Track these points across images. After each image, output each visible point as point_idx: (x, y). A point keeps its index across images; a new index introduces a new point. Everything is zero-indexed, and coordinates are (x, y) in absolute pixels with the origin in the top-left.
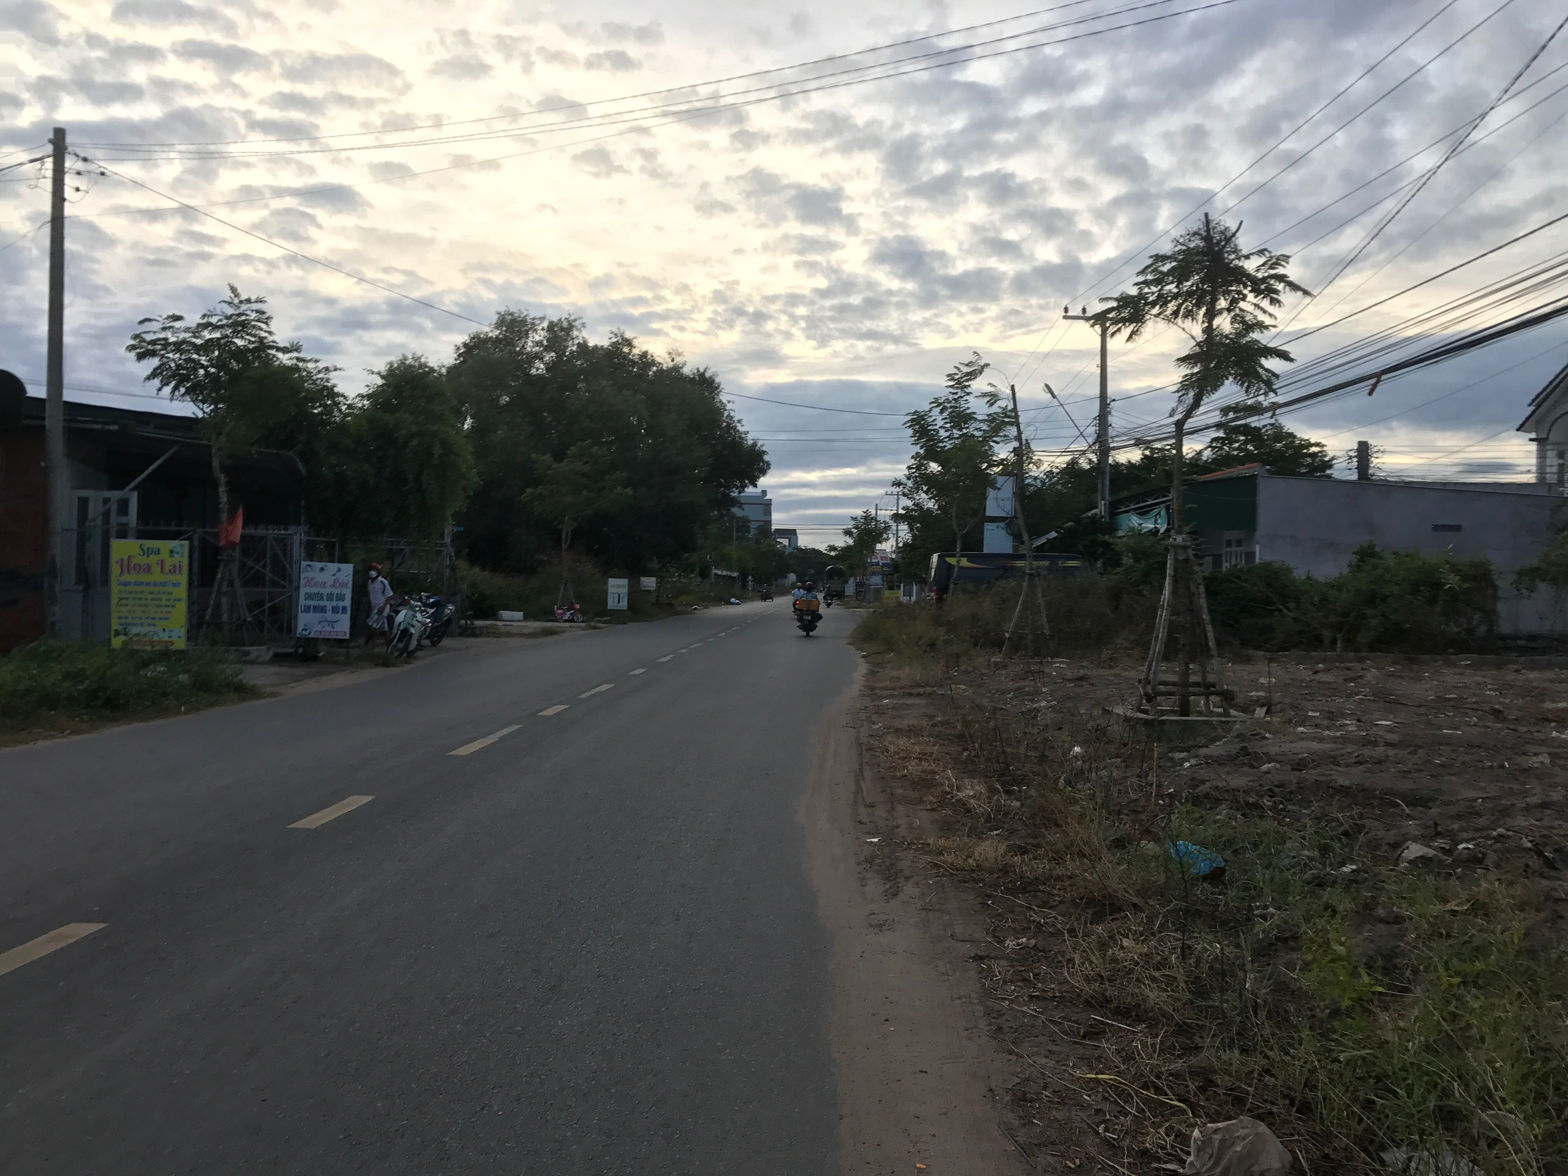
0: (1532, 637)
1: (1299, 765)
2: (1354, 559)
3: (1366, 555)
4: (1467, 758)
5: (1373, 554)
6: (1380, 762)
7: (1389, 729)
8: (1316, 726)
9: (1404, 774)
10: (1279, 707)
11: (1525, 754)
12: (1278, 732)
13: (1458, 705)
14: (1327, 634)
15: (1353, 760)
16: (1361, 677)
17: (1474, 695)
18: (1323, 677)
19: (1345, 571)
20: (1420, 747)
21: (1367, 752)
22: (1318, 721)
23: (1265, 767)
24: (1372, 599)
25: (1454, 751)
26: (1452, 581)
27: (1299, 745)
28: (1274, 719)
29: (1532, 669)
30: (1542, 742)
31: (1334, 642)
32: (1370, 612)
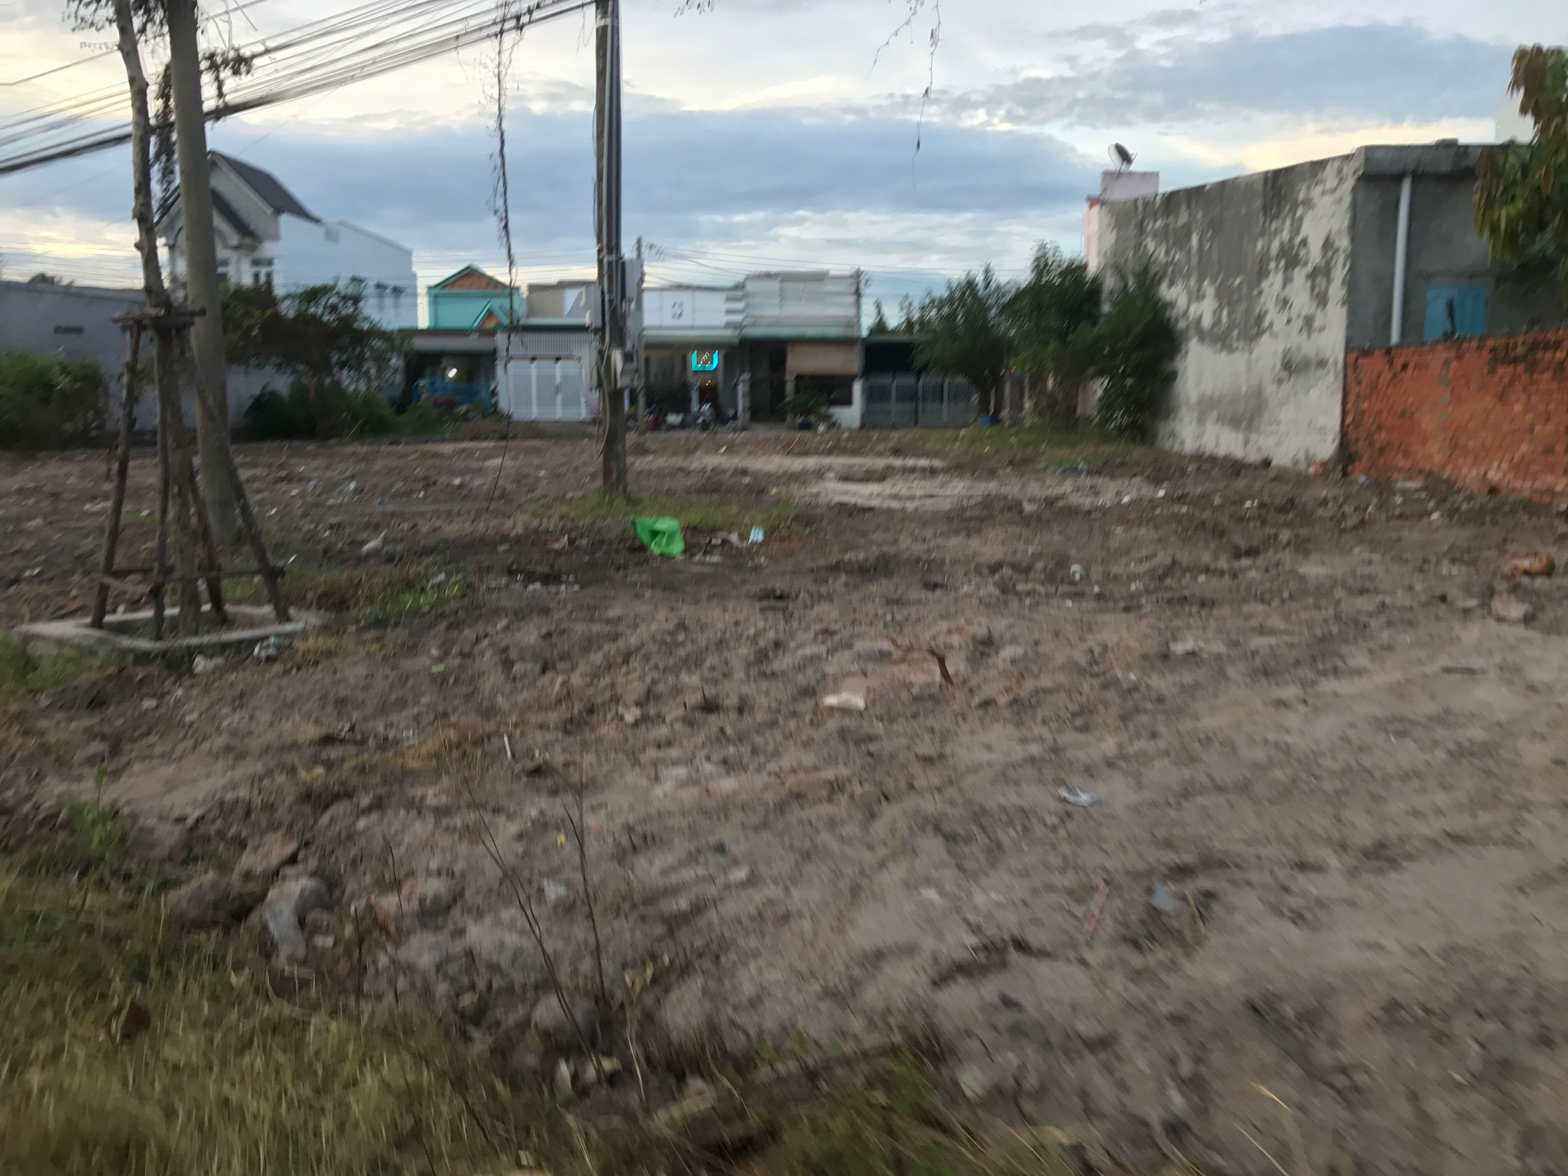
26: (63, 382)
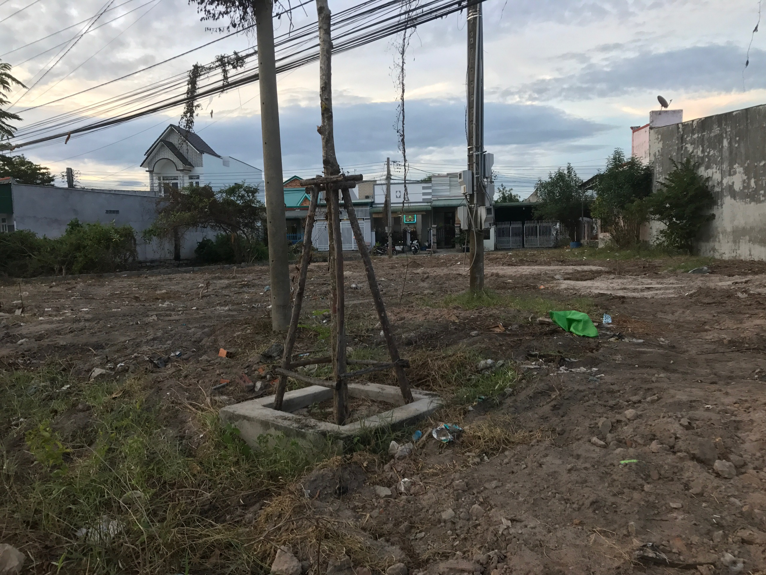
0: (152, 261)
1: (40, 338)
2: (69, 228)
3: (75, 226)
4: (122, 322)
5: (78, 225)
6: (82, 330)
7: (87, 313)
8: (50, 315)
9: (93, 334)
10: (29, 308)
11: (147, 316)
12: (28, 322)
13: (120, 296)
14: (56, 267)
15: (68, 331)
16: (75, 287)
17: (128, 291)
18: (54, 289)
19: (65, 234)
20: (101, 320)
21: (75, 326)
22: (50, 313)
23: (19, 342)
24: (78, 247)
25: (116, 319)
26: (116, 237)
27: (39, 327)
28: (26, 315)
29: (152, 276)
30: (155, 310)
31: (61, 270)
32: (78, 254)
